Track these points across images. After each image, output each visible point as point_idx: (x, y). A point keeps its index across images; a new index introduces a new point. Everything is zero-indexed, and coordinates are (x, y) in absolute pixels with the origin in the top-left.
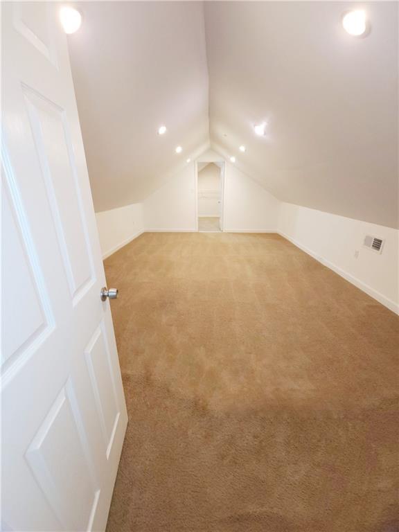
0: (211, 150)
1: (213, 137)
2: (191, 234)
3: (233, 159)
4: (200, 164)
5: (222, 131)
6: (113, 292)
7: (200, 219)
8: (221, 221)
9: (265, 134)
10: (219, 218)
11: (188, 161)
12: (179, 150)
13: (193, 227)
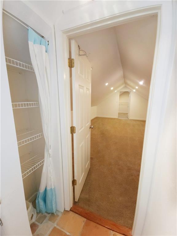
0: (125, 87)
1: (126, 83)
2: (114, 119)
3: (134, 91)
4: (120, 92)
5: (129, 82)
6: (92, 126)
7: (119, 113)
8: (128, 115)
9: (143, 84)
10: (127, 113)
11: (116, 91)
12: (112, 88)
13: (116, 116)
